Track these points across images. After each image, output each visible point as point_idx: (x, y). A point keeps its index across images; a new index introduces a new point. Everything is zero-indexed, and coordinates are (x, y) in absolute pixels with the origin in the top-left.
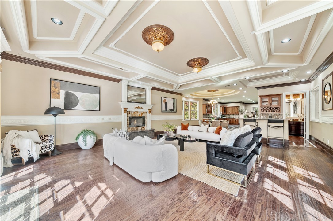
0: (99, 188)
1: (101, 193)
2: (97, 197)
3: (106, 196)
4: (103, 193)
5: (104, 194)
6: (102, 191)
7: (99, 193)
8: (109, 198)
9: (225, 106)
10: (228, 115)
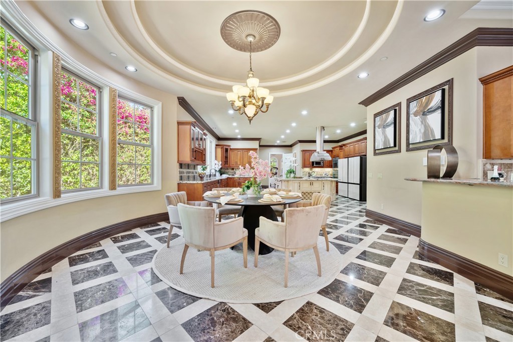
9: (227, 147)
10: (233, 169)
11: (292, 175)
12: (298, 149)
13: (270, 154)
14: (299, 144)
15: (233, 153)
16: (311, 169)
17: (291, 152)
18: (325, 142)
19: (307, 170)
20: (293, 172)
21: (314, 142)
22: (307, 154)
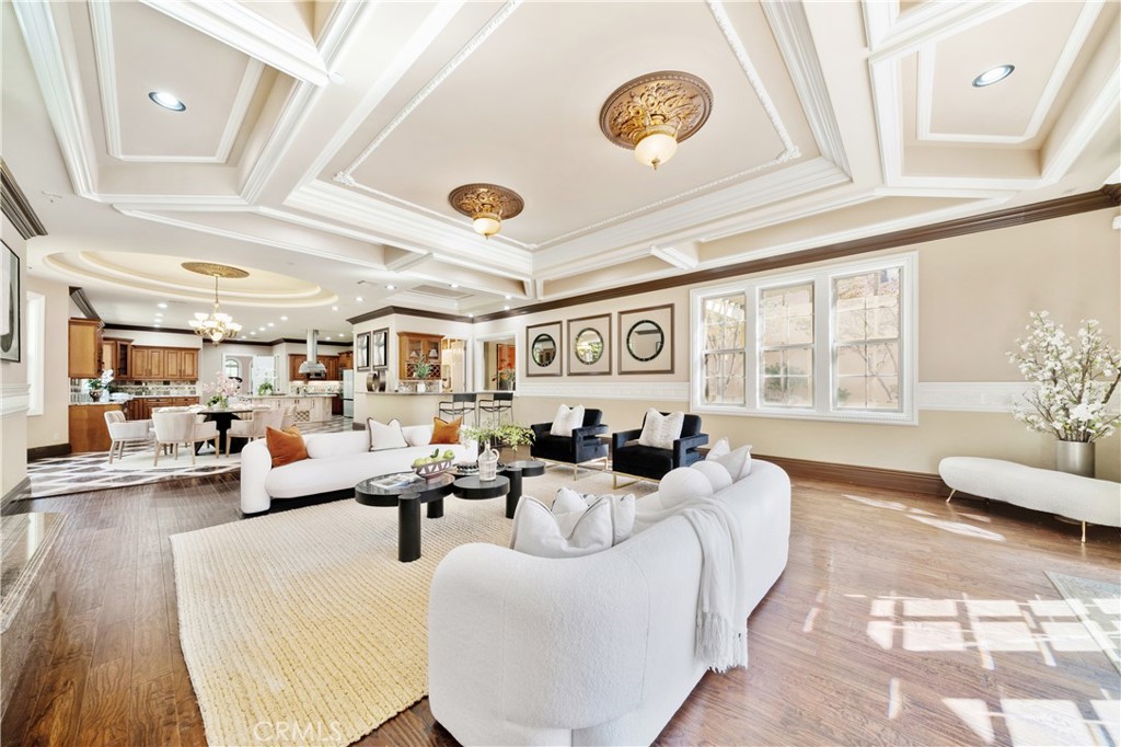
0: (898, 637)
1: (905, 623)
2: (926, 623)
3: (899, 608)
4: (900, 616)
5: (902, 616)
6: (898, 622)
7: (909, 627)
8: (897, 601)
9: (124, 343)
10: (139, 383)
11: (269, 391)
12: (282, 352)
13: (224, 355)
14: (285, 344)
15: (139, 354)
16: (306, 383)
17: (271, 355)
18: (320, 343)
19: (299, 383)
20: (271, 387)
21: (304, 342)
22: (298, 360)
